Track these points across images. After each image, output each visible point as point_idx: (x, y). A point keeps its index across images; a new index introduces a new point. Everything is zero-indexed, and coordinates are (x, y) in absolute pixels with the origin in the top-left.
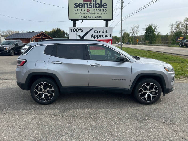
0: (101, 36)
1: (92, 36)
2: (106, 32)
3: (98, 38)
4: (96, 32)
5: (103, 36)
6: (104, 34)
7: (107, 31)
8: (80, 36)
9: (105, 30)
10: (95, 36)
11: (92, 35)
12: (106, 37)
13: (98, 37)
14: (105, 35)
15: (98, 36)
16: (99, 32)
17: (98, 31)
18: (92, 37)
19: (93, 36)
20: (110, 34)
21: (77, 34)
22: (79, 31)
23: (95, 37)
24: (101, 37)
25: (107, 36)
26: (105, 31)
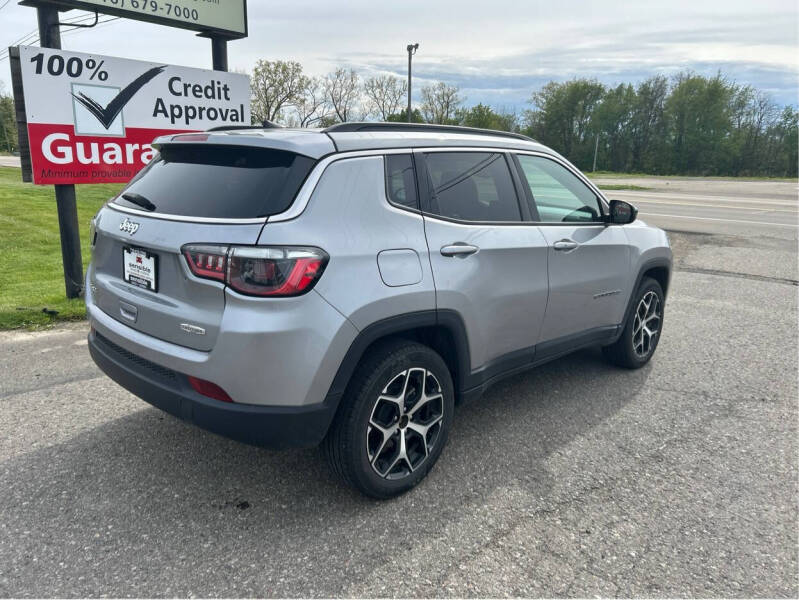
0: (204, 113)
1: (159, 108)
2: (222, 92)
3: (187, 123)
4: (178, 87)
5: (212, 114)
6: (216, 103)
7: (226, 89)
8: (92, 107)
9: (216, 86)
10: (176, 111)
11: (160, 101)
12: (224, 119)
13: (187, 117)
14: (220, 110)
15: (187, 108)
16: (190, 90)
17: (186, 87)
18: (161, 115)
19: (164, 111)
20: (242, 106)
21: (77, 90)
22: (87, 72)
23: (173, 115)
24: (201, 118)
25: (230, 114)
26: (219, 89)
